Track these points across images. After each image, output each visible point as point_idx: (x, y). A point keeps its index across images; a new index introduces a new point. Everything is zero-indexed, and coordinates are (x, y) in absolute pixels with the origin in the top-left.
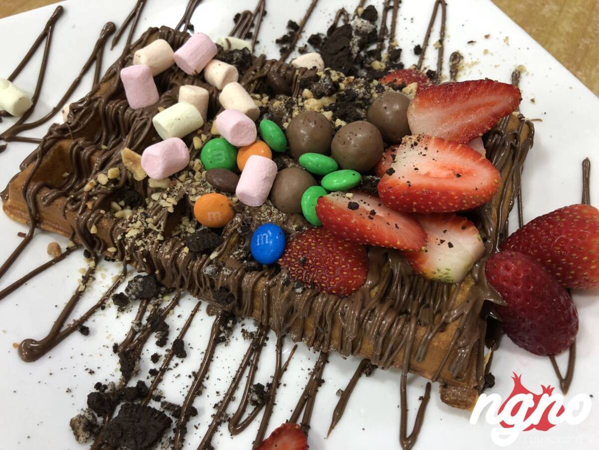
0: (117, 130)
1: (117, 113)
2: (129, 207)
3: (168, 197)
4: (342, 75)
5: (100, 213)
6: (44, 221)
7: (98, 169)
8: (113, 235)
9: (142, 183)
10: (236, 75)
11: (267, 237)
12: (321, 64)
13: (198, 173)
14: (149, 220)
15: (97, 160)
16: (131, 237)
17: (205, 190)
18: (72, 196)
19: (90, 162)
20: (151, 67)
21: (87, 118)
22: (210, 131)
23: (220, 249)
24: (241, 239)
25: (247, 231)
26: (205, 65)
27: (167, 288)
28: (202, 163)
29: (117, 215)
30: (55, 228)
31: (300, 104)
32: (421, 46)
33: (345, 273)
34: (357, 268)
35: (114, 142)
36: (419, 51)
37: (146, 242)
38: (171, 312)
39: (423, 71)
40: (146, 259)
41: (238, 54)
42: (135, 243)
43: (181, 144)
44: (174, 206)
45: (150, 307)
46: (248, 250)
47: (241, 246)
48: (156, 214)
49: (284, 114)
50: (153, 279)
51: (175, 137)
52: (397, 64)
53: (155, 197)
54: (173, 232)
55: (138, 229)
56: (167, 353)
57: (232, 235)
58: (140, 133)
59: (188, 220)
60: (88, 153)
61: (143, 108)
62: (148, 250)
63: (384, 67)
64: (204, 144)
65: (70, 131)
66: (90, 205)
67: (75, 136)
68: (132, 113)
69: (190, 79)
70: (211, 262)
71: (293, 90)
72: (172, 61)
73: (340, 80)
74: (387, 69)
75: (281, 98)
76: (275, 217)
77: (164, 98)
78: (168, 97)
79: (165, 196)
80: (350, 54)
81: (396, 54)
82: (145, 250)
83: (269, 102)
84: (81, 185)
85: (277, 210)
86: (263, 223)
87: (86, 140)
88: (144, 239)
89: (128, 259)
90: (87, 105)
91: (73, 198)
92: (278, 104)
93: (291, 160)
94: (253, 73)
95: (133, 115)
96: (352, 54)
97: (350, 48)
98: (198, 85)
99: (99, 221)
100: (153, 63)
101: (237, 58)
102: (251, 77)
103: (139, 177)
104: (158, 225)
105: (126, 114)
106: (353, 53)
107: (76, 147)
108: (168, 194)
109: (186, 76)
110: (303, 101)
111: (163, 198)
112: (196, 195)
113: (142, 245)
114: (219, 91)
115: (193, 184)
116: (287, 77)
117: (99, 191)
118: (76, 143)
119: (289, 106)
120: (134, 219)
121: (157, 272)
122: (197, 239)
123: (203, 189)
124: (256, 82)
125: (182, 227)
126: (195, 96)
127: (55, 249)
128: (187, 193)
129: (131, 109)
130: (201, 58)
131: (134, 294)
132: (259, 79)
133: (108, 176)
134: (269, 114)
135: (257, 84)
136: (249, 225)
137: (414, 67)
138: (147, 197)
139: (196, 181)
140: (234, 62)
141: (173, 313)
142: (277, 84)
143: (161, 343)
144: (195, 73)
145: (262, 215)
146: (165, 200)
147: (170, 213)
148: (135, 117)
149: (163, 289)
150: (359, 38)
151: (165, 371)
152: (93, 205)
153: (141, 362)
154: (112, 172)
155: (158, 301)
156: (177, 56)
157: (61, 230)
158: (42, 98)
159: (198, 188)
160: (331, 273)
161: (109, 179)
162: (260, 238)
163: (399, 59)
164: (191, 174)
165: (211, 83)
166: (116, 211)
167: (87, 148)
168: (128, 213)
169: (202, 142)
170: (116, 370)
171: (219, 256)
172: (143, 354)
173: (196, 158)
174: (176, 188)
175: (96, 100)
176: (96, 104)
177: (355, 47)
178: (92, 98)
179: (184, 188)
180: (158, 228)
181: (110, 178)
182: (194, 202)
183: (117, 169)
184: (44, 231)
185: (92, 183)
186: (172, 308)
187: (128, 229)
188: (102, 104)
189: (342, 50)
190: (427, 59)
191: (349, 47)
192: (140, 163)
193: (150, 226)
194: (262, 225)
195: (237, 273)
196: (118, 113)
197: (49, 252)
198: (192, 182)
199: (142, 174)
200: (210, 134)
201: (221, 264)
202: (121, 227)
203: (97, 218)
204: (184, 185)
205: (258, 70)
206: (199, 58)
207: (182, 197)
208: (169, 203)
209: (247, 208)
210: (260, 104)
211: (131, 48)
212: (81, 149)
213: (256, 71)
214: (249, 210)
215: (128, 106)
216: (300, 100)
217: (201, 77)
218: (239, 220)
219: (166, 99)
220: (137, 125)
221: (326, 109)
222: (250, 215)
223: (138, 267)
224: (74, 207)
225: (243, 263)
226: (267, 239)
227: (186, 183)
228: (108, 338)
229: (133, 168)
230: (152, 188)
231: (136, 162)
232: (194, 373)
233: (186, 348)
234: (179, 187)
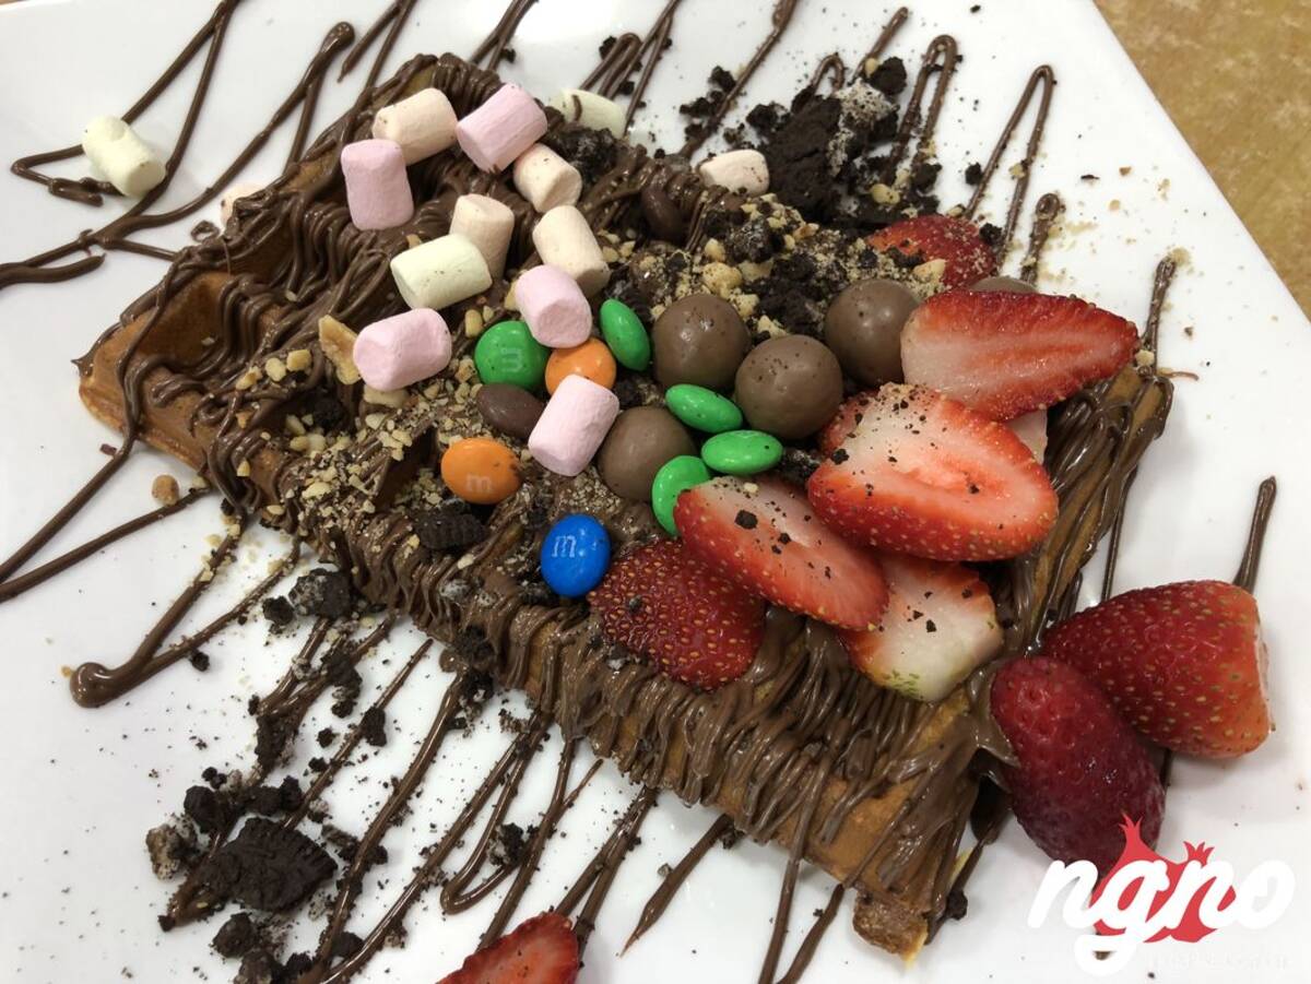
0: (321, 263)
1: (324, 233)
2: (320, 430)
3: (396, 428)
4: (796, 214)
5: (261, 438)
6: (154, 431)
7: (268, 346)
8: (280, 486)
9: (351, 389)
10: (577, 185)
11: (574, 543)
12: (762, 178)
13: (463, 387)
14: (353, 469)
15: (273, 324)
16: (313, 498)
17: (471, 424)
18: (212, 396)
19: (257, 328)
20: (404, 147)
21: (265, 232)
22: (502, 300)
23: (481, 550)
24: (524, 536)
25: (539, 522)
26: (518, 154)
27: (369, 602)
28: (476, 367)
29: (295, 444)
30: (174, 447)
31: (696, 269)
32: (983, 169)
34: (738, 639)
35: (312, 287)
36: (976, 176)
37: (340, 512)
38: (371, 650)
39: (976, 222)
40: (336, 543)
41: (588, 141)
42: (319, 511)
43: (438, 323)
44: (405, 448)
45: (333, 635)
46: (535, 558)
47: (523, 548)
48: (367, 458)
49: (659, 286)
50: (345, 582)
51: (429, 307)
52: (925, 198)
53: (373, 421)
54: (398, 495)
55: (329, 483)
56: (349, 732)
57: (507, 525)
58: (361, 284)
59: (431, 475)
60: (257, 307)
61: (378, 231)
62: (342, 529)
63: (896, 199)
64: (487, 326)
65: (227, 256)
66: (242, 420)
67: (237, 269)
68: (357, 236)
69: (481, 180)
70: (457, 575)
71: (690, 232)
72: (452, 137)
73: (788, 230)
74: (902, 205)
75: (659, 250)
76: (598, 502)
77: (423, 214)
78: (429, 213)
79: (391, 425)
80: (826, 167)
81: (927, 175)
82: (334, 527)
83: (634, 255)
84: (234, 366)
85: (605, 488)
86: (573, 511)
87: (257, 281)
88: (336, 506)
89: (303, 533)
90: (269, 206)
91: (211, 400)
92: (648, 264)
93: (653, 386)
94: (614, 184)
95: (357, 241)
96: (831, 167)
97: (828, 155)
98: (498, 197)
99: (256, 453)
100: (410, 138)
101: (586, 149)
102: (609, 193)
103: (347, 378)
104: (368, 481)
105: (342, 235)
106: (834, 165)
107: (235, 292)
108: (398, 421)
109: (475, 171)
110: (702, 263)
111: (386, 429)
112: (452, 431)
113: (332, 518)
114: (538, 215)
115: (450, 408)
116: (682, 204)
117: (266, 392)
118: (235, 285)
119: (673, 269)
120: (325, 460)
121: (355, 571)
122: (438, 525)
123: (467, 422)
124: (616, 204)
125: (416, 487)
126: (484, 223)
127: (168, 489)
128: (435, 425)
129: (354, 227)
130: (509, 142)
131: (304, 604)
132: (624, 199)
133: (285, 363)
134: (627, 282)
135: (619, 209)
136: (545, 511)
137: (959, 211)
138: (358, 415)
139: (456, 403)
140: (579, 155)
141: (375, 654)
142: (660, 216)
143: (342, 710)
144: (494, 171)
145: (574, 495)
146: (391, 433)
147: (396, 461)
148: (360, 246)
149: (362, 604)
150: (852, 135)
151: (340, 766)
152: (249, 421)
153: (297, 740)
154: (296, 358)
155: (349, 624)
156: (462, 131)
157: (184, 454)
158: (187, 164)
159: (458, 419)
160: (684, 640)
161: (287, 371)
162: (561, 543)
163: (932, 188)
164: (449, 386)
165: (524, 194)
166: (293, 435)
167: (254, 298)
168: (317, 440)
169: (484, 322)
171: (477, 564)
173: (465, 354)
174: (415, 412)
175: (287, 197)
176: (286, 207)
177: (839, 152)
178: (281, 192)
179: (431, 415)
180: (367, 488)
181: (291, 370)
182: (447, 446)
183: (305, 352)
184: (151, 449)
185: (253, 375)
186: (375, 643)
187: (309, 481)
188: (298, 207)
189: (810, 155)
190: (991, 197)
191: (826, 151)
192: (351, 352)
193: (353, 480)
194: (571, 514)
195: (505, 604)
196: (328, 232)
197: (156, 493)
198: (447, 405)
199: (354, 372)
200: (503, 306)
201: (477, 582)
202: (295, 473)
203: (254, 446)
204: (431, 407)
205: (625, 179)
206: (506, 139)
207: (424, 432)
208: (395, 441)
209: (547, 474)
210: (612, 255)
211: (374, 95)
212: (244, 297)
213: (619, 180)
214: (551, 481)
215: (349, 220)
216: (698, 259)
217: (506, 178)
218: (527, 498)
219: (427, 217)
220: (360, 264)
221: (746, 288)
222: (550, 492)
223: (321, 552)
224: (212, 417)
225: (519, 584)
226: (572, 549)
227: (435, 405)
228: (242, 682)
229: (336, 359)
230: (368, 403)
231: (345, 348)
232: (394, 780)
233: (389, 729)
234: (421, 411)
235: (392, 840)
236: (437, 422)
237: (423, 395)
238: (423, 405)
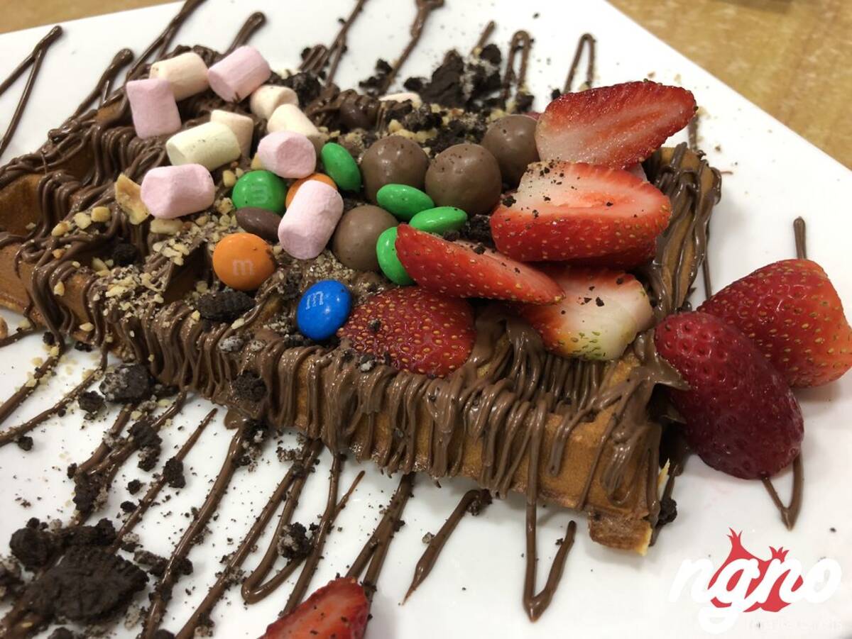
3: (176, 244)
5: (73, 266)
8: (88, 295)
9: (141, 230)
13: (225, 217)
14: (145, 276)
15: (78, 199)
16: (114, 297)
19: (67, 202)
21: (73, 149)
22: (249, 163)
25: (291, 297)
27: (164, 386)
28: (234, 203)
33: (438, 341)
34: (458, 336)
37: (136, 306)
38: (168, 421)
40: (135, 333)
42: (120, 306)
43: (202, 171)
44: (184, 256)
45: (136, 415)
46: (293, 322)
47: (282, 318)
48: (156, 269)
49: (361, 151)
50: (144, 370)
51: (196, 163)
53: (157, 247)
55: (127, 286)
56: (154, 480)
57: (269, 296)
59: (206, 284)
60: (67, 190)
62: (138, 317)
64: (238, 179)
65: (44, 163)
66: (57, 254)
70: (233, 333)
72: (205, 81)
75: (358, 132)
76: (336, 274)
79: (173, 243)
82: (133, 317)
85: (341, 264)
86: (318, 281)
87: (67, 174)
88: (134, 301)
89: (109, 339)
90: (75, 131)
95: (140, 146)
99: (69, 276)
100: (175, 78)
102: (318, 108)
103: (138, 218)
104: (157, 283)
105: (130, 145)
107: (50, 181)
108: (178, 240)
111: (169, 246)
113: (130, 310)
115: (217, 228)
116: (368, 113)
117: (76, 237)
120: (123, 273)
121: (151, 358)
128: (206, 240)
129: (138, 139)
131: (112, 391)
133: (91, 217)
136: (296, 285)
139: (222, 226)
141: (172, 424)
143: (147, 465)
146: (172, 247)
147: (178, 266)
148: (143, 147)
149: (158, 387)
151: (148, 507)
152: (62, 254)
153: (111, 493)
154: (98, 213)
155: (149, 404)
160: (417, 341)
161: (92, 222)
164: (214, 217)
166: (98, 269)
167: (66, 184)
169: (236, 177)
170: (68, 504)
171: (247, 325)
172: (115, 481)
173: (224, 197)
174: (190, 234)
175: (88, 126)
179: (202, 234)
180: (157, 287)
181: (95, 221)
182: (213, 252)
183: (106, 208)
185: (65, 226)
186: (171, 416)
187: (110, 287)
192: (139, 196)
193: (146, 283)
195: (272, 348)
196: (119, 144)
198: (214, 227)
199: (142, 212)
200: (250, 168)
201: (248, 335)
202: (100, 283)
203: (65, 273)
204: (202, 230)
206: (242, 75)
207: (198, 246)
208: (176, 252)
209: (295, 261)
212: (57, 184)
214: (298, 265)
215: (135, 135)
218: (282, 277)
220: (145, 157)
222: (298, 270)
223: (124, 354)
224: (33, 256)
225: (283, 337)
227: (205, 228)
228: (61, 456)
229: (129, 205)
230: (155, 234)
231: (134, 195)
232: (194, 510)
233: (187, 474)
234: (195, 233)
235: (196, 556)
236: (208, 239)
237: (195, 223)
238: (195, 229)
